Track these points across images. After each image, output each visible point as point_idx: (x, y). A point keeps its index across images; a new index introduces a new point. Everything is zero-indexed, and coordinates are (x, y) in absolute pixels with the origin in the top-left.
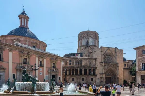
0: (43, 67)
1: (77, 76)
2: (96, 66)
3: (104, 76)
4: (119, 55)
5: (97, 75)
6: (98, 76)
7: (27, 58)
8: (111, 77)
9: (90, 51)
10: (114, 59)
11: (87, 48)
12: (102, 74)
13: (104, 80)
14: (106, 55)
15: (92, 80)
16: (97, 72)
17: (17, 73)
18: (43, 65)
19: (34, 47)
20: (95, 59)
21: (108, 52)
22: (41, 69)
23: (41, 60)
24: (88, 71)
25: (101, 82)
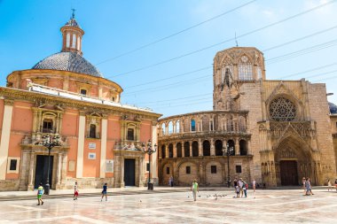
0: (100, 138)
1: (197, 161)
2: (248, 132)
3: (271, 158)
4: (313, 97)
5: (251, 157)
6: (257, 160)
7: (53, 118)
8: (294, 161)
9: (234, 94)
10: (300, 109)
11: (226, 87)
12: (267, 152)
13: (272, 169)
14: (276, 101)
15: (239, 169)
16: (252, 148)
17: (21, 156)
18: (100, 134)
19: (84, 92)
20: (245, 114)
21: (281, 91)
22: (93, 145)
23: (94, 122)
24: (225, 145)
25: (265, 174)
